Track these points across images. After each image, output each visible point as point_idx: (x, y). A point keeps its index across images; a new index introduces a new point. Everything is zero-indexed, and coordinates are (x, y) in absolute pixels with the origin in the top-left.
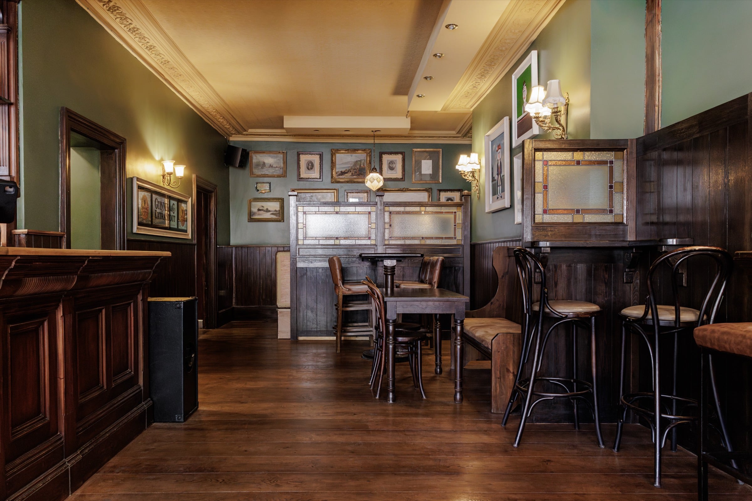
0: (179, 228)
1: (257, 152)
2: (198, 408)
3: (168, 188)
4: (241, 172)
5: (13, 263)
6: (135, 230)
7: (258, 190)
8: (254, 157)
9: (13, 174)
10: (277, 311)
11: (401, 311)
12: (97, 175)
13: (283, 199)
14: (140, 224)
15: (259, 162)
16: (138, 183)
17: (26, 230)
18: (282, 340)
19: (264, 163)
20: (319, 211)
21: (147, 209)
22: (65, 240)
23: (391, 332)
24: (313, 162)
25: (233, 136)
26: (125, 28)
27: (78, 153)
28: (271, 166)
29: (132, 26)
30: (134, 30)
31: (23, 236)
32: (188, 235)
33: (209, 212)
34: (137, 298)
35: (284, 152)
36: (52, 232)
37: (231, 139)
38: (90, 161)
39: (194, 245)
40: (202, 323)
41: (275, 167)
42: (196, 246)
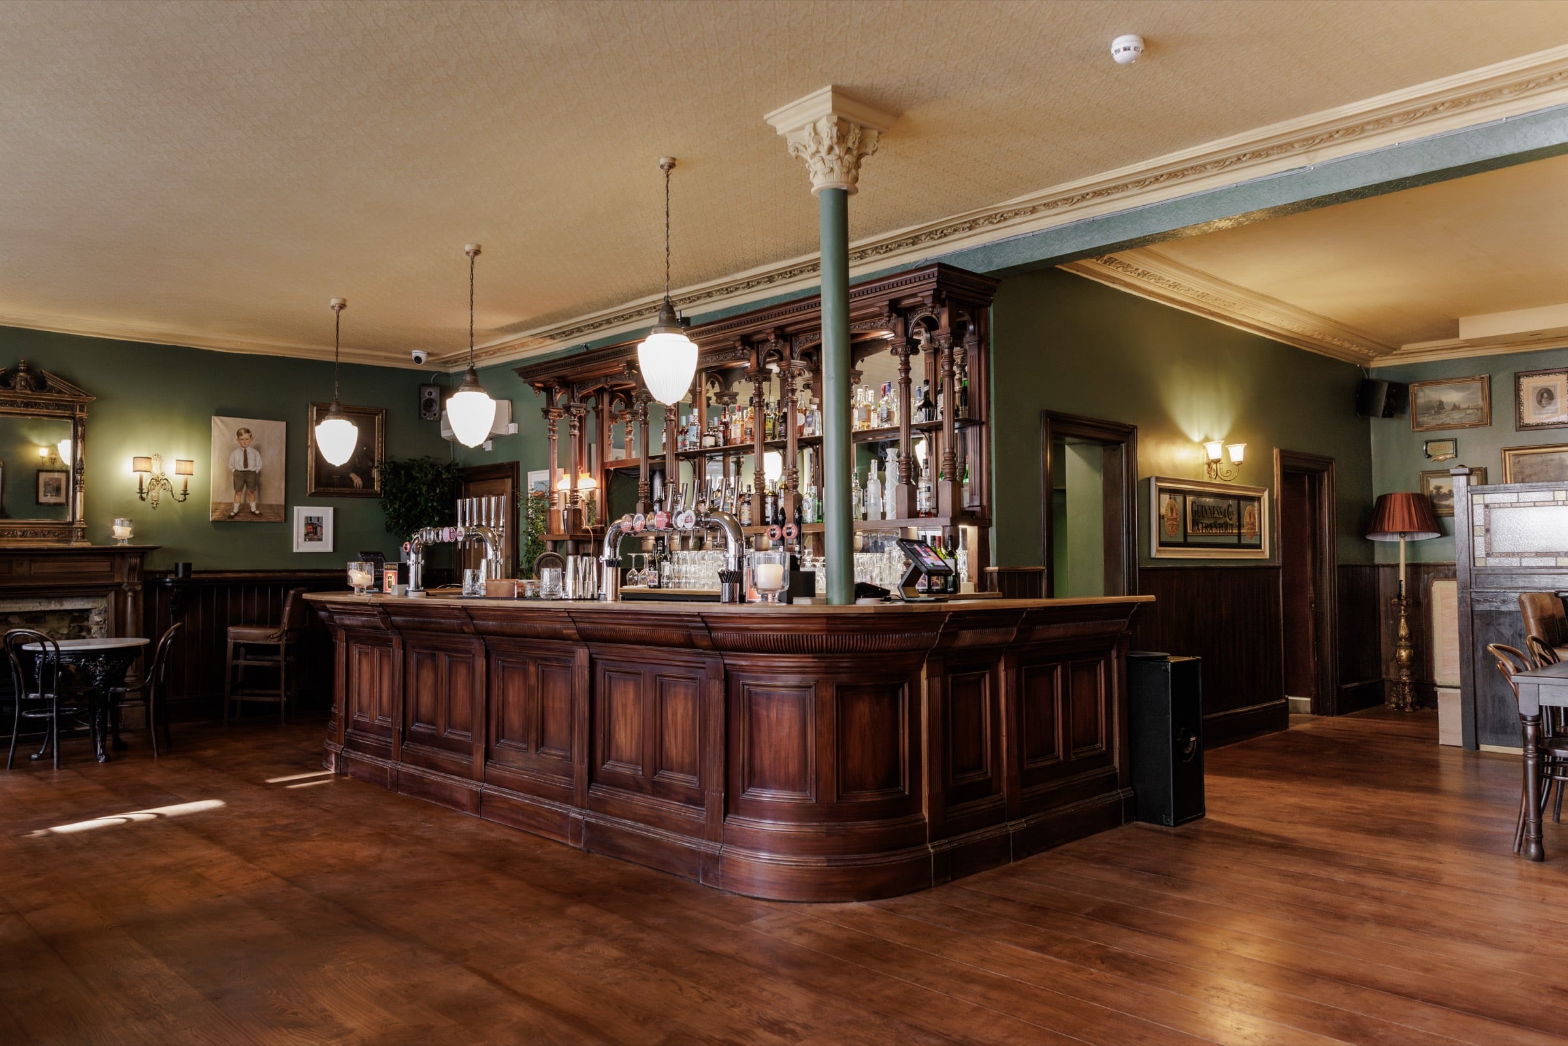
0: (1242, 542)
1: (1424, 383)
2: (1204, 815)
3: (1218, 481)
4: (1393, 424)
5: (947, 618)
6: (1154, 554)
7: (1429, 456)
8: (1421, 394)
9: (985, 503)
10: (1436, 692)
11: (1547, 701)
12: (1098, 480)
13: (1486, 469)
14: (1162, 544)
15: (1430, 402)
16: (1159, 484)
17: (997, 568)
18: (1446, 747)
19: (1441, 404)
20: (1518, 502)
21: (1175, 520)
22: (1045, 575)
23: (1529, 737)
24: (1552, 389)
25: (1375, 359)
26: (1133, 274)
27: (1076, 452)
28: (1456, 408)
29: (1139, 271)
30: (1144, 274)
31: (995, 575)
32: (1263, 552)
33: (1318, 507)
34: (1111, 653)
35: (1483, 378)
36: (1028, 568)
37: (1374, 365)
38: (1090, 462)
39: (1278, 568)
40: (1309, 703)
41: (1465, 409)
42: (1281, 571)
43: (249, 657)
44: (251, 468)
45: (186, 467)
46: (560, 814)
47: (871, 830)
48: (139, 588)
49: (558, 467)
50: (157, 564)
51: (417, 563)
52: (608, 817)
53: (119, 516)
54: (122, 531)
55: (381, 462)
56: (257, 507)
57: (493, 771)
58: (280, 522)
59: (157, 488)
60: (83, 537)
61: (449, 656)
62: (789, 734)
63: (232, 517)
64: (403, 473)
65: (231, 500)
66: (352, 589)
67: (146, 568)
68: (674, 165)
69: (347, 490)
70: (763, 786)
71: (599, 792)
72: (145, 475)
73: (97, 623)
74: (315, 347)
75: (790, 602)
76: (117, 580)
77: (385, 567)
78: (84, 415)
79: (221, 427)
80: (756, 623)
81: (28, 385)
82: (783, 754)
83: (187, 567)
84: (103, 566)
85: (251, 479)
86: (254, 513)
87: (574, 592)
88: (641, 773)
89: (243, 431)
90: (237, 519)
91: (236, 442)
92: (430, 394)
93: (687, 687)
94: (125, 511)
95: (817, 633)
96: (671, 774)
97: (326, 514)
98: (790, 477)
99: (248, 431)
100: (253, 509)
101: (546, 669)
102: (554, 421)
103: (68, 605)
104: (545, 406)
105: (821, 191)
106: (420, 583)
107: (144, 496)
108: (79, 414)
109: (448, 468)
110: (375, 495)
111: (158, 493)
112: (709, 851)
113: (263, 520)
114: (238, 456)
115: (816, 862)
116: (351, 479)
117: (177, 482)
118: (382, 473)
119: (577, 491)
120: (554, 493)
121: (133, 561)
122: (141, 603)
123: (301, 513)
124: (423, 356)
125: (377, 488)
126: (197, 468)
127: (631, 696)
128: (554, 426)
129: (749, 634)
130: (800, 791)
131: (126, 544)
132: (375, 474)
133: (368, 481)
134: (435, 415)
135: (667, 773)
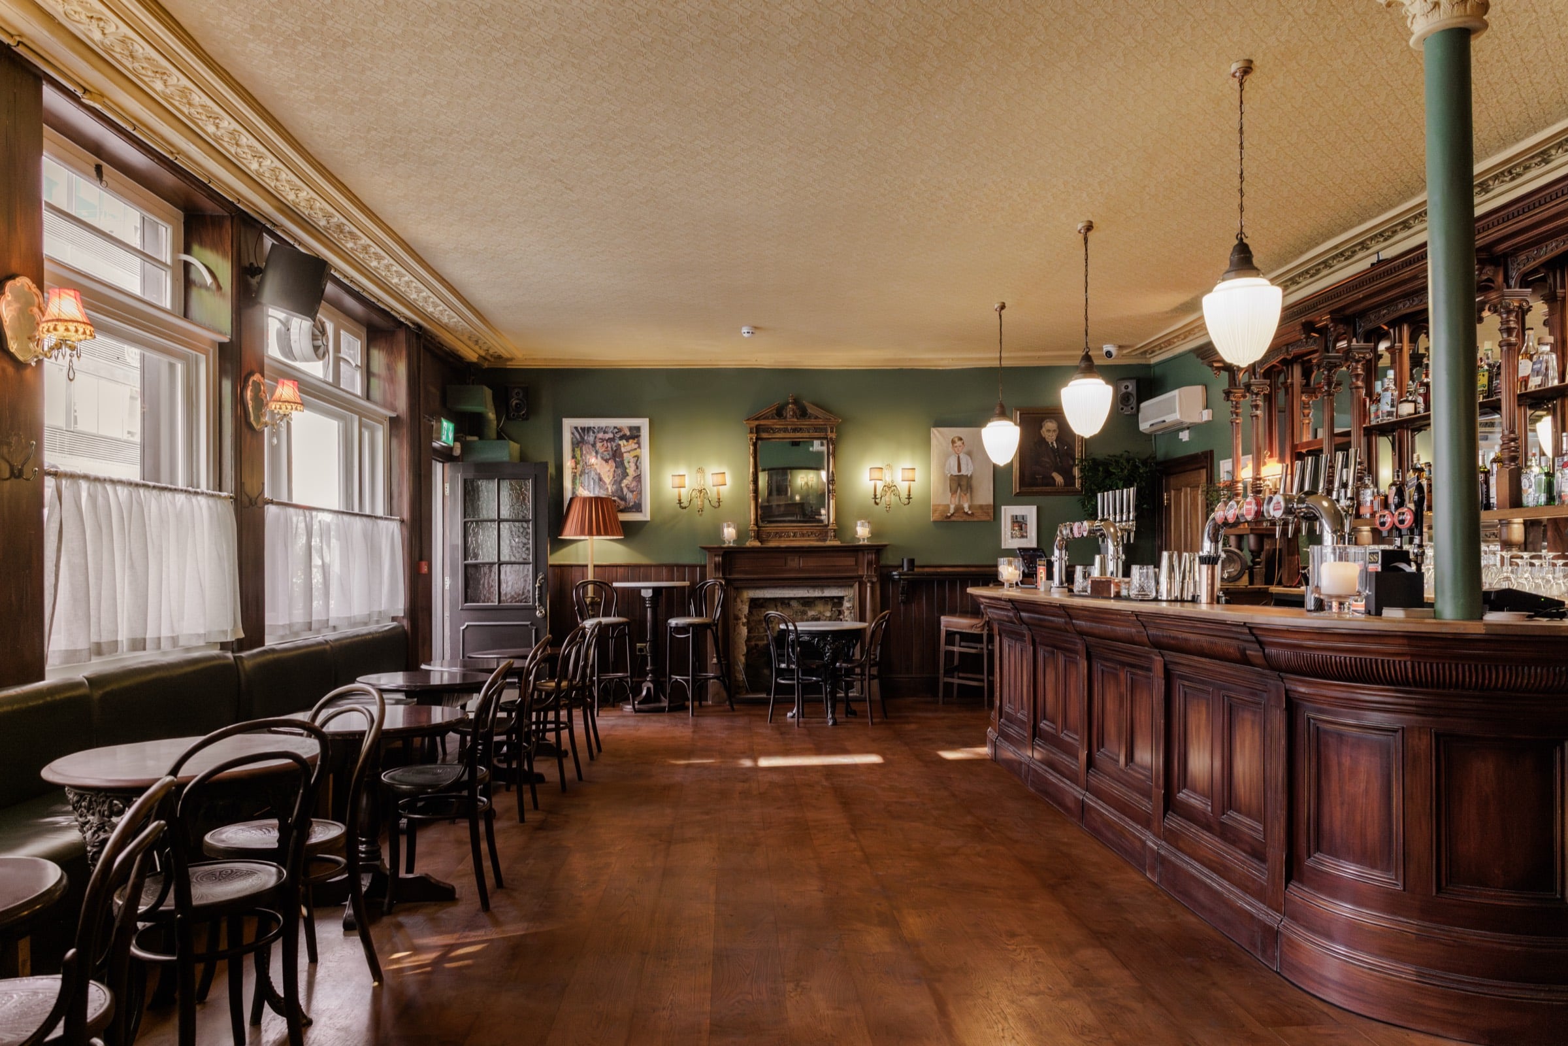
43: (963, 644)
44: (964, 472)
45: (909, 475)
46: (1140, 839)
47: (1495, 945)
48: (875, 580)
49: (1243, 455)
50: (890, 559)
51: (1061, 559)
52: (1179, 854)
53: (860, 518)
54: (862, 532)
55: (1082, 460)
56: (970, 508)
57: (1093, 781)
58: (988, 521)
59: (888, 494)
60: (835, 536)
61: (1065, 656)
62: (1367, 790)
63: (949, 517)
64: (1101, 469)
65: (947, 502)
66: (1002, 584)
67: (883, 562)
68: (1251, 68)
69: (1048, 489)
70: (1335, 853)
71: (1174, 822)
72: (878, 482)
73: (848, 609)
74: (1020, 354)
75: (1379, 613)
76: (860, 573)
77: (1038, 562)
78: (834, 436)
79: (940, 437)
80: (1310, 640)
81: (795, 415)
82: (1358, 819)
83: (912, 562)
84: (850, 561)
85: (964, 483)
86: (967, 513)
87: (1169, 592)
88: (1209, 809)
89: (956, 440)
90: (953, 519)
91: (950, 449)
92: (1127, 387)
93: (1255, 713)
94: (865, 516)
95: (1397, 659)
96: (1240, 817)
97: (1030, 512)
98: (1505, 446)
99: (960, 439)
100: (966, 510)
101: (1134, 677)
102: (1237, 403)
103: (828, 593)
104: (1226, 386)
105: (1424, 39)
106: (1064, 579)
107: (878, 501)
108: (830, 435)
109: (1145, 463)
110: (1076, 493)
111: (889, 498)
112: (1268, 921)
113: (975, 519)
114: (953, 462)
115: (1406, 972)
116: (1053, 478)
117: (903, 487)
118: (1081, 470)
119: (1260, 479)
120: (1237, 482)
121: (870, 556)
122: (878, 592)
123: (1008, 512)
124: (1113, 349)
125: (1078, 485)
126: (919, 475)
127: (1204, 716)
128: (1237, 408)
129: (1306, 653)
130: (1382, 870)
131: (866, 542)
132: (1076, 471)
133: (1069, 479)
134: (1132, 408)
135: (1234, 814)
